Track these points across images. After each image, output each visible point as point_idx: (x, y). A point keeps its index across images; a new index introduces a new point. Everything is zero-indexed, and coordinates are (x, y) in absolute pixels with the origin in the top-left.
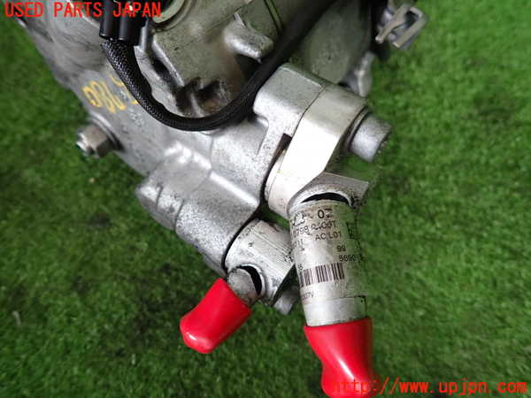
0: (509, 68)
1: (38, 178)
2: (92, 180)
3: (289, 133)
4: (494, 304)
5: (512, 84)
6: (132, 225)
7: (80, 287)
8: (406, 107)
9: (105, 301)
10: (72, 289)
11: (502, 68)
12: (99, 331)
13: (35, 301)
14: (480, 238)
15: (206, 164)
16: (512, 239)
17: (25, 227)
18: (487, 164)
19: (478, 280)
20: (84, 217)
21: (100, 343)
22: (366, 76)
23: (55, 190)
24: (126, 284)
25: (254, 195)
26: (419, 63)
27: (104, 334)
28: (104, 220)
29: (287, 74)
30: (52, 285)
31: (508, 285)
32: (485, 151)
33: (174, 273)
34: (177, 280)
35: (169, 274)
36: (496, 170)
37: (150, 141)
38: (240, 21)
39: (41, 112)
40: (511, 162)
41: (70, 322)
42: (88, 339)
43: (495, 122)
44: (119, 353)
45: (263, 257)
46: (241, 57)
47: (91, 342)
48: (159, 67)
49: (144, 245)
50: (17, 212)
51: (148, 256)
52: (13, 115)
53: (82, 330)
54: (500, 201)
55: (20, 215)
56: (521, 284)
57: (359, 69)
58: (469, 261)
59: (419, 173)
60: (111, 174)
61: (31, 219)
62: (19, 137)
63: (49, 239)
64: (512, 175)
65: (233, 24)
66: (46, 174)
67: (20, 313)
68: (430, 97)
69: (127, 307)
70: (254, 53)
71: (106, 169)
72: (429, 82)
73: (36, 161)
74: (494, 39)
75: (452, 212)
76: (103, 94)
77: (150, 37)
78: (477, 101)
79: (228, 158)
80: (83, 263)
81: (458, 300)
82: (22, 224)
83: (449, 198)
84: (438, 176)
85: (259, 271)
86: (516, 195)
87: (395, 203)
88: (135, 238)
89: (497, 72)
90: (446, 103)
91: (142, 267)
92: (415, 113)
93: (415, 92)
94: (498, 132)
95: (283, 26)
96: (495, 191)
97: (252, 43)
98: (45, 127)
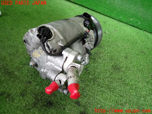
0: (119, 61)
1: (18, 73)
2: (29, 75)
3: (67, 56)
4: (117, 106)
5: (120, 64)
6: (36, 84)
7: (23, 95)
8: (97, 66)
9: (28, 98)
10: (21, 95)
11: (118, 61)
12: (25, 104)
13: (12, 97)
14: (113, 92)
15: (53, 65)
16: (121, 93)
17: (13, 83)
18: (115, 78)
19: (113, 100)
20: (26, 81)
21: (25, 107)
22: (87, 58)
23: (21, 76)
24: (33, 95)
25: (61, 68)
26: (100, 59)
27: (26, 105)
28: (30, 82)
29: (68, 49)
30: (17, 94)
31: (120, 103)
32: (114, 75)
33: (44, 94)
34: (44, 95)
35: (43, 94)
36: (117, 79)
37: (44, 62)
38: (61, 41)
39: (21, 62)
40: (120, 78)
41: (19, 102)
42: (22, 105)
43: (116, 70)
44: (29, 109)
45: (62, 78)
46: (61, 46)
47: (23, 106)
48: (48, 47)
49: (38, 88)
50: (12, 79)
51: (39, 90)
52: (15, 62)
53: (22, 104)
54: (118, 85)
55: (13, 80)
56: (123, 102)
57: (86, 57)
58: (110, 96)
59: (99, 78)
60: (33, 74)
61: (15, 81)
62: (16, 66)
63: (18, 85)
64: (121, 80)
65: (60, 42)
66: (20, 73)
67: (8, 99)
68: (102, 65)
69: (32, 100)
70: (63, 45)
71: (32, 73)
72: (102, 62)
73: (18, 70)
74: (116, 55)
75: (107, 86)
76: (37, 54)
77: (47, 42)
78: (113, 66)
79: (57, 62)
80: (24, 90)
81: (108, 104)
82: (13, 82)
83: (106, 84)
84: (104, 79)
85: (61, 80)
86: (121, 84)
87: (94, 83)
88: (36, 86)
89: (117, 61)
90: (106, 66)
91: (37, 92)
92: (99, 67)
93: (99, 63)
94: (117, 72)
95: (68, 43)
96: (117, 83)
97: (62, 44)
98: (21, 65)
